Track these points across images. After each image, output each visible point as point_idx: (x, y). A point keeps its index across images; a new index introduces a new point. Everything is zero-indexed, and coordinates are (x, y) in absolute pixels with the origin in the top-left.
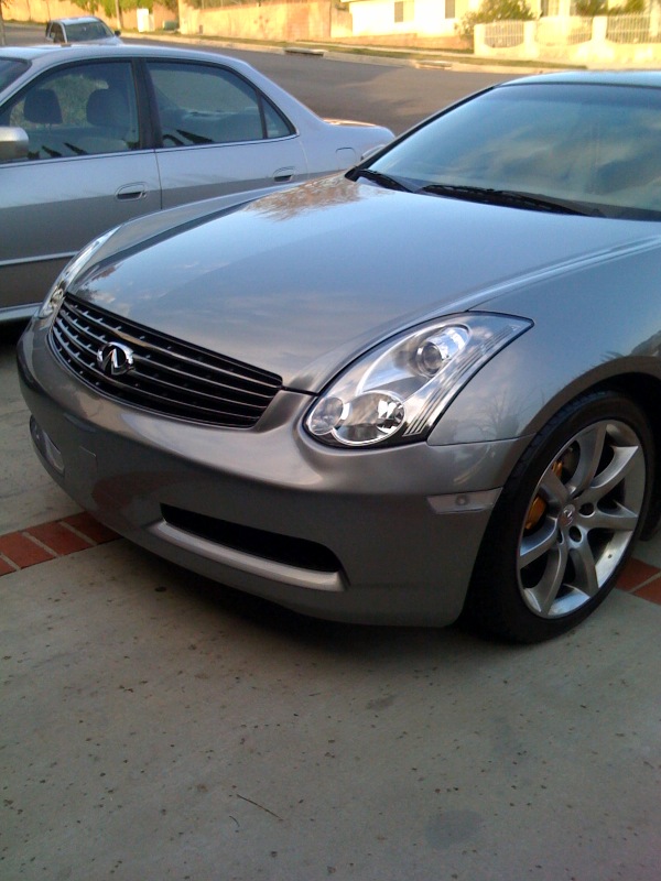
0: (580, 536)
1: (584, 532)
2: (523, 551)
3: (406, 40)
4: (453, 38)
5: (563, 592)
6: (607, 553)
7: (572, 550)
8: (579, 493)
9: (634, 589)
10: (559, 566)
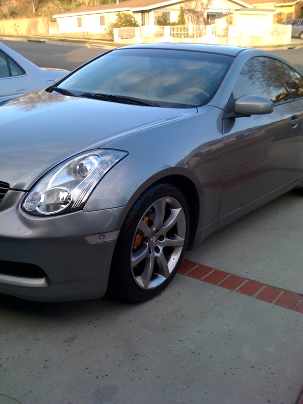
0: (159, 250)
1: (161, 248)
2: (133, 259)
3: (84, 35)
4: (105, 35)
5: (154, 277)
6: (172, 258)
7: (156, 257)
8: (157, 231)
9: (186, 273)
10: (151, 265)
